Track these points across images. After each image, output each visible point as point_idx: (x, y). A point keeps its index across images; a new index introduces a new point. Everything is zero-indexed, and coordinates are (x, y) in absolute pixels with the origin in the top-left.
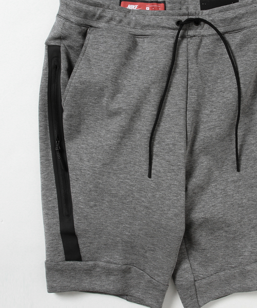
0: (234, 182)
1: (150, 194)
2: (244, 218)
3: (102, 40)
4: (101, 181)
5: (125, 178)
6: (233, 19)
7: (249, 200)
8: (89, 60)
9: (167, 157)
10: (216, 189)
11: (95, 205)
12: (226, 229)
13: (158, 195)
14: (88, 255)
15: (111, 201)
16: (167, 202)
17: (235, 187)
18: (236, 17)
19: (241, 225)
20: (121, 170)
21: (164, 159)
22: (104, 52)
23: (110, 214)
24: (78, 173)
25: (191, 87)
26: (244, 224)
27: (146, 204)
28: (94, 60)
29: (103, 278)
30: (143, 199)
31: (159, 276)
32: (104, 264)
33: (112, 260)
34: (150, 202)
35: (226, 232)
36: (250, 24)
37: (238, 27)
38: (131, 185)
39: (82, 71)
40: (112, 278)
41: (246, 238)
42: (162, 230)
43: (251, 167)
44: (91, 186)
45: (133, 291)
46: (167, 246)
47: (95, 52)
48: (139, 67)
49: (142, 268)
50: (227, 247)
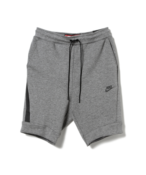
0: (93, 97)
1: (57, 100)
2: (98, 111)
3: (42, 43)
4: (39, 94)
5: (48, 94)
6: (92, 38)
7: (99, 104)
8: (38, 50)
9: (64, 88)
10: (87, 100)
11: (37, 103)
12: (92, 115)
13: (59, 100)
14: (32, 121)
15: (42, 102)
16: (62, 103)
17: (94, 99)
18: (93, 38)
19: (97, 113)
20: (47, 91)
21: (63, 89)
22: (43, 48)
23: (41, 106)
24: (31, 91)
25: (75, 64)
26: (98, 113)
27: (55, 104)
28: (39, 51)
29: (36, 129)
30: (54, 102)
31: (56, 130)
32: (37, 124)
33: (40, 123)
34: (56, 103)
35: (92, 116)
36: (98, 40)
37: (93, 41)
38: (50, 97)
39: (35, 55)
40: (39, 130)
41: (99, 118)
42: (59, 113)
43: (100, 92)
44: (36, 96)
45: (46, 136)
46: (60, 119)
47: (40, 47)
48: (56, 54)
49: (50, 127)
50: (93, 122)
